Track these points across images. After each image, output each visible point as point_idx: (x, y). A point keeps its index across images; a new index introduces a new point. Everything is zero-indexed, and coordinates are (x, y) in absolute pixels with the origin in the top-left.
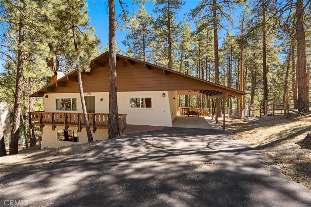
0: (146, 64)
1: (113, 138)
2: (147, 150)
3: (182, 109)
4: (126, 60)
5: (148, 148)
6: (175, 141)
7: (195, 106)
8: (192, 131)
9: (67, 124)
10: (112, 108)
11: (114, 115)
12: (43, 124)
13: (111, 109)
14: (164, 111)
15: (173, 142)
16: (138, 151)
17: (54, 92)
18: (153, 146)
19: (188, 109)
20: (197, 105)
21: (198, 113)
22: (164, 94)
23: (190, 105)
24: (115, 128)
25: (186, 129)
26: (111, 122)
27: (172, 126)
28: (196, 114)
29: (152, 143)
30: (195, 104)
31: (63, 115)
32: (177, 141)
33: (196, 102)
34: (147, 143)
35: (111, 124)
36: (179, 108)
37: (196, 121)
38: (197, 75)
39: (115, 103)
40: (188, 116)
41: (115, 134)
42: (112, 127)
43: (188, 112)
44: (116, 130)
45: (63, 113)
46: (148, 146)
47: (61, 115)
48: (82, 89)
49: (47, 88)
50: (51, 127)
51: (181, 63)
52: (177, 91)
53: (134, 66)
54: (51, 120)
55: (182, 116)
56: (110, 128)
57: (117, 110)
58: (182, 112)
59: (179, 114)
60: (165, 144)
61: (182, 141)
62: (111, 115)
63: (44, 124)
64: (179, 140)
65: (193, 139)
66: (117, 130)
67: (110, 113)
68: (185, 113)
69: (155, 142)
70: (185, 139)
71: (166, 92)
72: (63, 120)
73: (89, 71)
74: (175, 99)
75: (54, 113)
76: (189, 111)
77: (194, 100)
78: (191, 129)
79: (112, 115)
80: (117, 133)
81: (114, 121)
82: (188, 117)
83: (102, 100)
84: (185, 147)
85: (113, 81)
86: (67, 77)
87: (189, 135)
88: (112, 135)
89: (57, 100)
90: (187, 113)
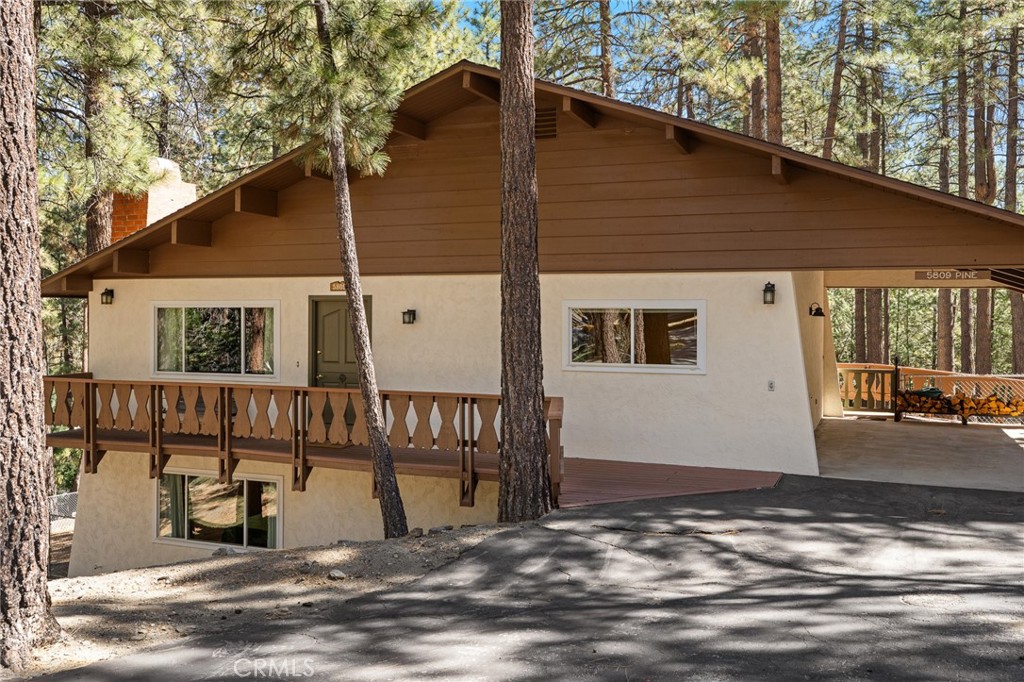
0: (676, 128)
1: (523, 518)
2: (725, 573)
3: (858, 374)
4: (567, 106)
5: (727, 564)
6: (863, 543)
7: (926, 351)
8: (939, 499)
9: (230, 447)
10: (520, 364)
11: (531, 403)
12: (99, 442)
13: (513, 369)
14: (771, 386)
15: (848, 545)
16: (684, 575)
17: (148, 272)
18: (749, 557)
19: (895, 375)
20: (941, 351)
21: (962, 403)
22: (770, 289)
23: (887, 346)
24: (534, 469)
25: (904, 490)
26: (511, 435)
27: (815, 472)
28: (948, 408)
29: (738, 545)
30: (924, 340)
31: (211, 399)
32: (867, 540)
33: (928, 328)
34: (715, 544)
35: (511, 444)
36: (839, 370)
37: (957, 449)
38: (944, 142)
39: (532, 341)
40: (897, 418)
41: (534, 500)
42: (517, 462)
43: (896, 392)
44: (537, 482)
45: (210, 387)
46: (726, 556)
47: (181, 398)
48: (355, 267)
49: (120, 250)
50: (142, 459)
51: (838, 75)
52: (821, 274)
53: (596, 132)
54: (143, 425)
55: (852, 415)
56: (510, 465)
57: (542, 378)
58: (852, 395)
59: (833, 408)
60: (813, 553)
61: (900, 544)
62: (513, 402)
63: (103, 444)
64: (883, 541)
65: (953, 539)
66: (541, 479)
67: (506, 390)
68: (877, 397)
69: (753, 543)
70: (910, 534)
71: (784, 280)
72: (211, 424)
73: (381, 171)
74: (819, 313)
75: (161, 388)
76: (902, 387)
77: (918, 314)
78: (935, 490)
79: (518, 398)
80: (545, 496)
81: (528, 435)
82: (898, 426)
83: (411, 316)
84: (921, 568)
85: (523, 224)
86: (233, 191)
87: (927, 518)
88: (519, 506)
89: (161, 312)
90: (888, 398)
